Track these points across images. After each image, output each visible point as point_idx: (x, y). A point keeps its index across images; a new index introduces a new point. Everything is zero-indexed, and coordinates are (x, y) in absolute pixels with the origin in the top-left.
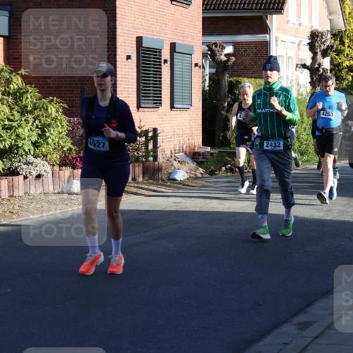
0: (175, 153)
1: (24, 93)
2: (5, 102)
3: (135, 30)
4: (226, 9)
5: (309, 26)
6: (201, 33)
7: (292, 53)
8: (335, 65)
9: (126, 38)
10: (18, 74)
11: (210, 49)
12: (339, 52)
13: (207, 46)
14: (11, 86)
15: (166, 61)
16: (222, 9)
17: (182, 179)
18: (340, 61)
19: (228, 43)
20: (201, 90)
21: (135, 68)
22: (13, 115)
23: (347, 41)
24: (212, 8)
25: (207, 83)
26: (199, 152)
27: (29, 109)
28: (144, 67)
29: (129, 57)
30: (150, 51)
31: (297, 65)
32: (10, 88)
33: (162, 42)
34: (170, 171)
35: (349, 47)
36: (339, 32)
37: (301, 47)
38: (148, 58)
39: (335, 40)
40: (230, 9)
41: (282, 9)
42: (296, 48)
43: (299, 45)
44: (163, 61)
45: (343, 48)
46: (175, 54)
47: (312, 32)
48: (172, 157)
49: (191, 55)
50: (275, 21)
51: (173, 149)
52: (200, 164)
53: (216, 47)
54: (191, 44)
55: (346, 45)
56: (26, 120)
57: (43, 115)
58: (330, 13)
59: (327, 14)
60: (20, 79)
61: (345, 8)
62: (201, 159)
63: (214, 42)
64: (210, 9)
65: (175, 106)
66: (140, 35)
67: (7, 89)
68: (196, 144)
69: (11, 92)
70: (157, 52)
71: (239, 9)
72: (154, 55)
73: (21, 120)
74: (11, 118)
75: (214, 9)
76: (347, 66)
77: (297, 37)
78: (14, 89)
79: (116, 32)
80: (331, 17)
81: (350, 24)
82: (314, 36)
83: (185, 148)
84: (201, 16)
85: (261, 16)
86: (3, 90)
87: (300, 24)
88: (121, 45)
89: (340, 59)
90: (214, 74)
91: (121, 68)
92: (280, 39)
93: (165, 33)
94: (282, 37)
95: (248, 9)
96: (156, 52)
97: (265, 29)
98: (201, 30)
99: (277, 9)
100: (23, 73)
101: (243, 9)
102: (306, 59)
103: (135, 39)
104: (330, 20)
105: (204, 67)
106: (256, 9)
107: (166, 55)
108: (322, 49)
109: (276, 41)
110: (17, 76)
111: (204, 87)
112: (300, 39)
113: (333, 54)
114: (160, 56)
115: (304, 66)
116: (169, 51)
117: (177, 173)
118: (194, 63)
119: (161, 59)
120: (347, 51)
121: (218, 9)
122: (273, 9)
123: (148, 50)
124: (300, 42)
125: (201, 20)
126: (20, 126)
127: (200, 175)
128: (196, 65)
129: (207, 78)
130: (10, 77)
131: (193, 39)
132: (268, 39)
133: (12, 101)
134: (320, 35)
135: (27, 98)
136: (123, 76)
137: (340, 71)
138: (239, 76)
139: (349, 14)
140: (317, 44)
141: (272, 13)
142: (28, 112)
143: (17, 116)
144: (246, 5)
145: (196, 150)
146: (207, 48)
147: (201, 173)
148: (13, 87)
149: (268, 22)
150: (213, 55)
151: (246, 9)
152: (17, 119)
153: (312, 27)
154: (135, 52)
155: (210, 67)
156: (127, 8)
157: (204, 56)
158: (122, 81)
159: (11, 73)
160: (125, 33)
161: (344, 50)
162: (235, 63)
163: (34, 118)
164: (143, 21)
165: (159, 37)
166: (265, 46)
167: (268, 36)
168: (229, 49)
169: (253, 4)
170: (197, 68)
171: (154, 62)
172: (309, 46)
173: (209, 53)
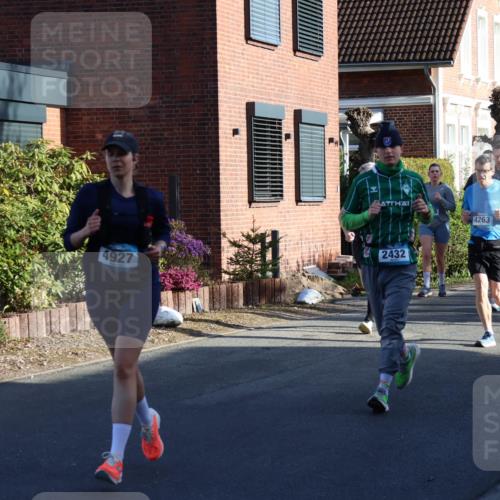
0: (304, 265)
2: (64, 199)
3: (243, 93)
4: (372, 61)
5: (490, 82)
6: (337, 96)
7: (467, 121)
9: (232, 105)
10: (82, 159)
11: (350, 118)
13: (346, 113)
14: (73, 175)
15: (288, 136)
16: (366, 61)
17: (315, 301)
19: (376, 109)
20: (338, 176)
21: (245, 146)
24: (352, 60)
25: (347, 166)
26: (338, 264)
28: (257, 145)
29: (236, 132)
30: (265, 122)
31: (474, 138)
32: (71, 179)
33: (282, 109)
34: (297, 291)
37: (480, 112)
38: (262, 132)
40: (378, 61)
41: (451, 59)
42: (473, 113)
43: (476, 109)
44: (283, 136)
46: (301, 125)
47: (494, 91)
48: (298, 270)
49: (323, 126)
50: (441, 76)
51: (300, 260)
52: (339, 280)
53: (359, 114)
54: (324, 111)
60: (84, 166)
62: (340, 273)
63: (355, 108)
64: (349, 62)
65: (302, 198)
66: (251, 100)
67: (67, 180)
68: (333, 252)
69: (72, 184)
70: (276, 123)
71: (390, 60)
72: (272, 128)
75: (354, 61)
77: (473, 98)
78: (76, 181)
79: (217, 96)
82: (498, 97)
83: (317, 257)
84: (336, 72)
85: (422, 70)
86: (61, 181)
87: (477, 80)
88: (224, 115)
90: (357, 152)
91: (226, 147)
92: (450, 101)
93: (287, 97)
94: (453, 98)
95: (403, 61)
96: (274, 123)
97: (428, 88)
98: (337, 92)
99: (444, 59)
100: (89, 158)
101: (396, 60)
102: (486, 130)
103: (244, 106)
105: (341, 144)
106: (414, 59)
107: (288, 127)
109: (444, 104)
110: (81, 162)
111: (342, 172)
112: (477, 101)
114: (280, 128)
115: (485, 139)
116: (292, 122)
117: (306, 293)
119: (280, 133)
121: (361, 61)
122: (438, 59)
123: (263, 121)
124: (478, 105)
125: (337, 77)
127: (340, 297)
128: (331, 140)
129: (347, 158)
130: (71, 163)
131: (326, 104)
132: (432, 101)
136: (229, 158)
141: (437, 66)
144: (400, 55)
145: (333, 261)
146: (346, 117)
147: (341, 294)
148: (75, 177)
149: (431, 77)
150: (355, 125)
151: (399, 60)
153: (494, 84)
154: (245, 124)
155: (351, 143)
156: (232, 63)
157: (342, 127)
158: (227, 165)
159: (72, 158)
160: (230, 98)
164: (255, 80)
165: (278, 103)
166: (429, 111)
167: (431, 97)
168: (377, 117)
169: (409, 53)
170: (332, 144)
171: (272, 137)
172: (490, 110)
173: (349, 122)
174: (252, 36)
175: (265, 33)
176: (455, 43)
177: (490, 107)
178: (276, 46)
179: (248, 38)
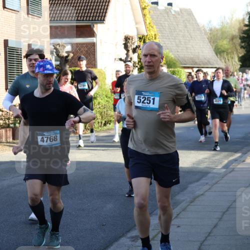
3: (3, 35)
11: (55, 48)
13: (54, 46)
19: (68, 44)
21: (4, 61)
28: (10, 61)
30: (13, 49)
31: (115, 59)
36: (143, 36)
37: (118, 46)
38: (13, 55)
39: (140, 42)
41: (104, 20)
43: (116, 45)
44: (23, 57)
47: (125, 37)
50: (98, 28)
58: (136, 23)
59: (134, 24)
61: (146, 20)
63: (58, 43)
64: (54, 20)
66: (6, 38)
70: (19, 50)
72: (17, 52)
80: (137, 26)
81: (150, 31)
82: (127, 39)
85: (90, 26)
87: (117, 31)
90: (58, 65)
92: (104, 41)
95: (81, 21)
97: (92, 34)
99: (101, 20)
101: (77, 20)
102: (121, 55)
103: (3, 42)
104: (137, 28)
106: (86, 20)
108: (133, 48)
109: (101, 43)
113: (140, 52)
114: (21, 53)
115: (121, 60)
119: (21, 55)
122: (98, 20)
132: (95, 41)
134: (131, 38)
139: (149, 24)
140: (129, 45)
141: (97, 23)
144: (79, 18)
146: (53, 48)
149: (94, 29)
150: (57, 52)
151: (79, 20)
154: (3, 50)
155: (56, 60)
157: (52, 53)
162: (72, 58)
164: (8, 28)
166: (93, 45)
167: (95, 39)
168: (69, 48)
169: (84, 17)
171: (17, 57)
172: (123, 46)
173: (55, 50)
174: (6, 6)
175: (13, 5)
176: (106, 12)
177: (124, 44)
178: (18, 12)
179: (4, 7)
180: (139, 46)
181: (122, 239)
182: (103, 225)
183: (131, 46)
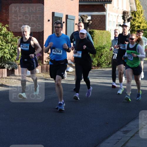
1: (7, 34)
3: (51, 9)
4: (88, 1)
6: (78, 11)
7: (115, 20)
8: (132, 25)
9: (48, 13)
10: (5, 27)
12: (134, 20)
14: (2, 31)
15: (64, 22)
17: (71, 71)
18: (134, 24)
19: (89, 15)
21: (51, 25)
22: (3, 44)
23: (137, 15)
27: (9, 41)
29: (49, 21)
30: (57, 18)
31: (117, 25)
33: (62, 14)
35: (138, 18)
36: (134, 12)
39: (132, 15)
40: (90, 1)
41: (111, 2)
43: (118, 17)
45: (135, 18)
46: (68, 19)
47: (123, 11)
49: (74, 20)
50: (108, 6)
53: (84, 17)
54: (74, 15)
55: (137, 17)
56: (8, 46)
57: (15, 44)
58: (130, 4)
59: (129, 4)
60: (6, 29)
61: (136, 2)
63: (83, 15)
64: (82, 1)
66: (54, 11)
69: (2, 34)
71: (93, 1)
73: (6, 46)
74: (2, 45)
76: (137, 26)
77: (117, 13)
79: (44, 10)
80: (131, 5)
81: (138, 8)
82: (124, 13)
83: (71, 58)
84: (78, 4)
85: (103, 5)
87: (118, 8)
88: (46, 15)
89: (134, 23)
91: (46, 25)
93: (64, 11)
94: (111, 13)
95: (97, 2)
96: (60, 18)
97: (104, 10)
98: (78, 10)
99: (109, 2)
100: (7, 26)
102: (120, 23)
103: (51, 13)
104: (131, 7)
106: (100, 1)
107: (64, 20)
109: (109, 15)
113: (132, 21)
114: (62, 20)
115: (120, 25)
116: (65, 18)
117: (69, 68)
118: (75, 23)
120: (137, 19)
121: (85, 1)
122: (107, 1)
124: (118, 15)
125: (78, 6)
126: (6, 48)
128: (76, 24)
130: (2, 28)
131: (75, 13)
132: (105, 14)
133: (2, 38)
134: (127, 13)
135: (9, 37)
136: (47, 28)
137: (134, 28)
138: (93, 29)
139: (138, 4)
140: (125, 16)
141: (107, 3)
142: (9, 43)
143: (4, 44)
146: (80, 17)
148: (3, 32)
149: (105, 7)
150: (83, 20)
151: (96, 2)
152: (4, 45)
153: (123, 9)
154: (51, 18)
158: (46, 30)
159: (2, 26)
160: (47, 11)
161: (136, 19)
162: (91, 24)
163: (11, 45)
164: (55, 6)
165: (61, 13)
166: (104, 17)
167: (105, 13)
168: (89, 18)
170: (76, 25)
172: (122, 17)
173: (81, 19)
177: (122, 16)
180: (132, 18)
181: (118, 132)
182: (107, 123)
183: (127, 17)
